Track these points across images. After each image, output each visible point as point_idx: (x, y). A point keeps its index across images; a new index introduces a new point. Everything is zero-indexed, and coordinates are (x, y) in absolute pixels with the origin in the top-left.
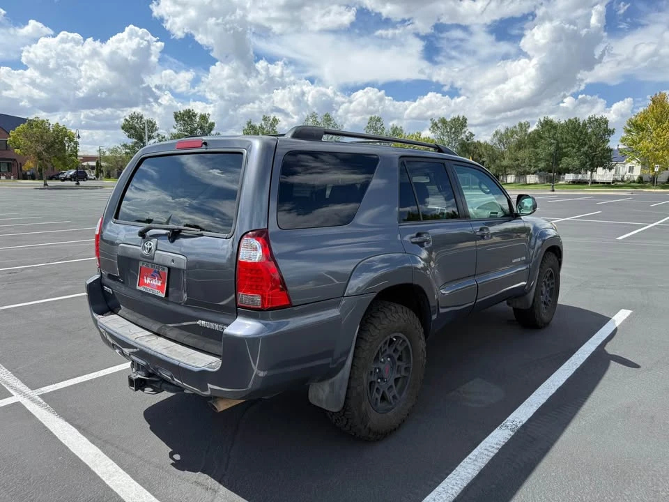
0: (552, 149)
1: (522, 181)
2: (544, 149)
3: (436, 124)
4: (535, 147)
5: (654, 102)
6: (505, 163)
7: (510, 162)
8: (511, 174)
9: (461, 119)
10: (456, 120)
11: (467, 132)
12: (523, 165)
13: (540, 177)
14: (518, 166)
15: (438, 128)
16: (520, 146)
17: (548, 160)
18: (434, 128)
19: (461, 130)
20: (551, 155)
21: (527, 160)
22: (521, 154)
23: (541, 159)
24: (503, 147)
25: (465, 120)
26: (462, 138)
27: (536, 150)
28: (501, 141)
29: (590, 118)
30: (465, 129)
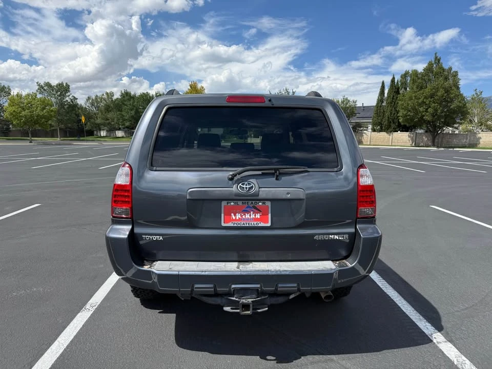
0: (133, 112)
1: (112, 135)
2: (127, 112)
3: (42, 87)
4: (121, 111)
5: (191, 87)
6: (99, 121)
7: (103, 121)
8: (104, 130)
9: (65, 85)
10: (60, 85)
11: (71, 96)
12: (113, 123)
13: (125, 132)
14: (109, 124)
15: (45, 90)
16: (108, 109)
17: (131, 121)
18: (40, 90)
19: (65, 93)
20: (132, 117)
21: (115, 120)
22: (110, 115)
23: (127, 120)
24: (94, 109)
25: (68, 86)
26: (67, 101)
27: (122, 113)
28: (93, 105)
29: (156, 94)
30: (69, 94)
